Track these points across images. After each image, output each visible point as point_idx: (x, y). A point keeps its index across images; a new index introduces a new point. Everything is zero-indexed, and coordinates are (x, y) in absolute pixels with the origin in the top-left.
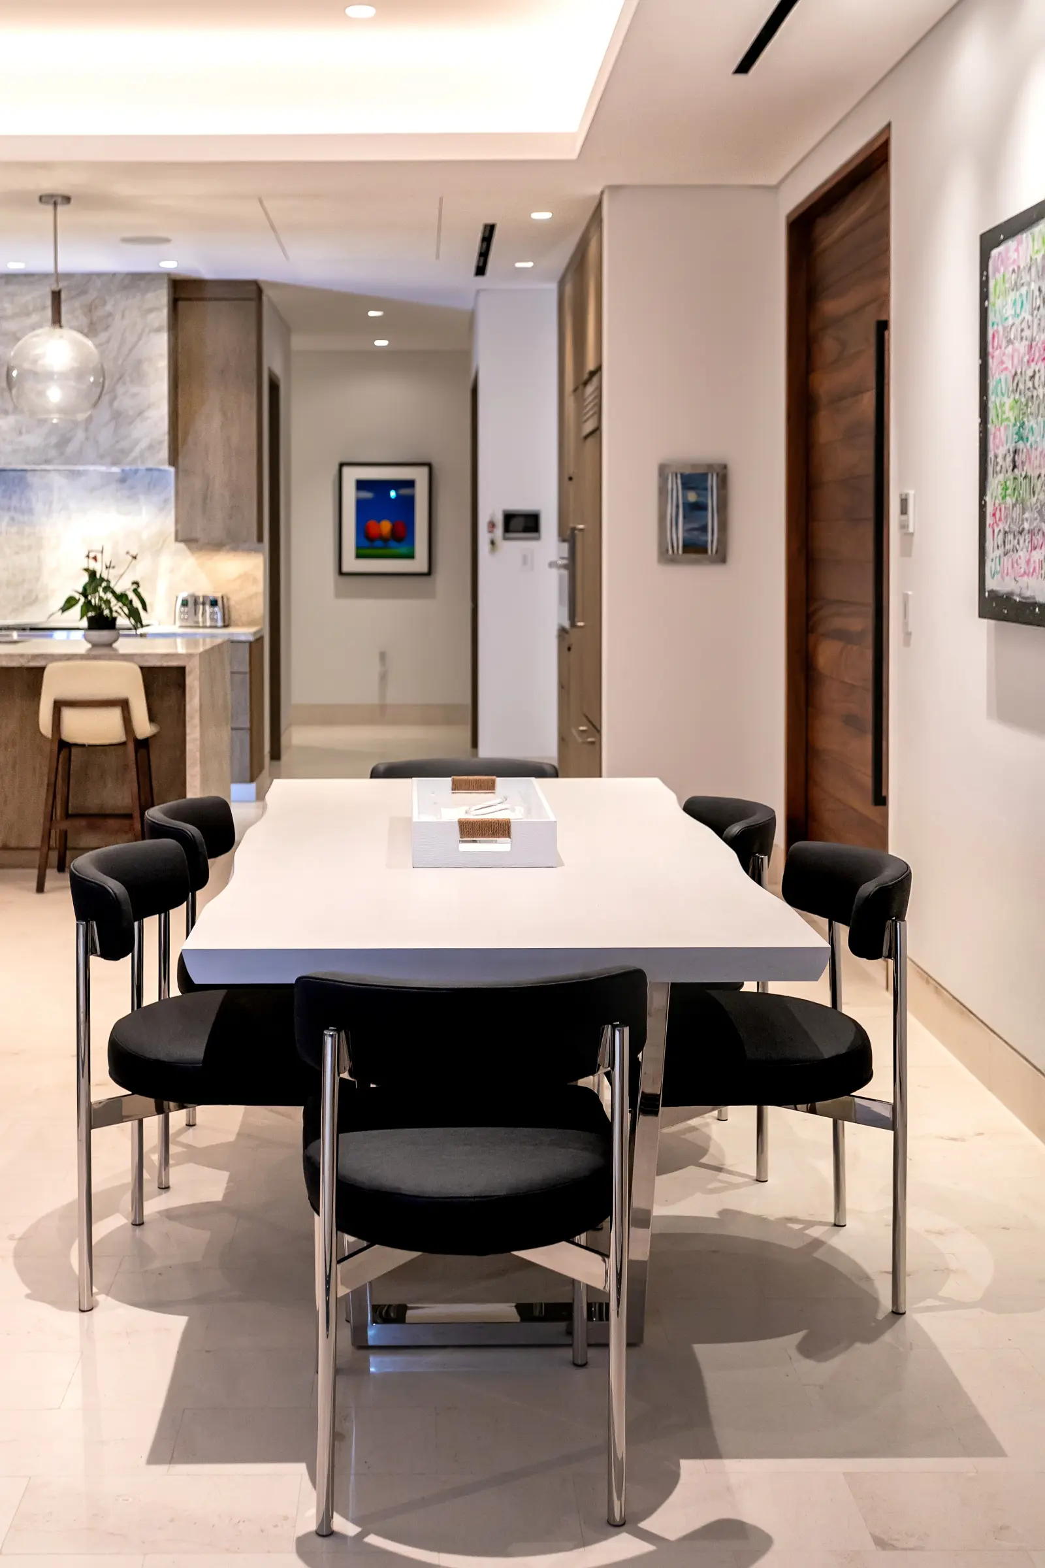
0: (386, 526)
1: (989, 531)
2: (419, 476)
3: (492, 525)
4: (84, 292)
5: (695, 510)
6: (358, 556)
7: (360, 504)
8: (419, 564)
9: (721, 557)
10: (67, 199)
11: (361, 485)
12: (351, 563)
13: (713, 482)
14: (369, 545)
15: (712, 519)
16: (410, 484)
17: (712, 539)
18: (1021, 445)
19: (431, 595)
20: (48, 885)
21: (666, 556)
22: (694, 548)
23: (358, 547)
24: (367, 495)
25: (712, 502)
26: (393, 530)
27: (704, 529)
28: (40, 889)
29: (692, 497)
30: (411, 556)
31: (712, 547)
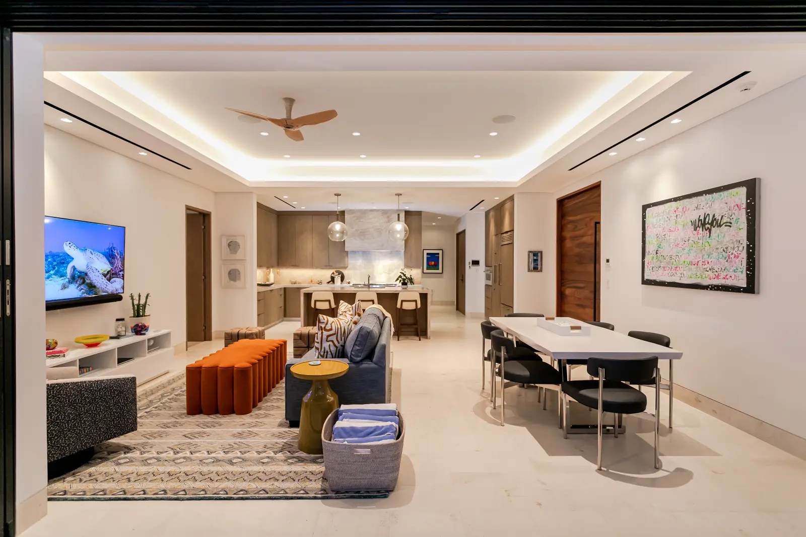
0: (433, 263)
1: (646, 267)
2: (440, 252)
3: (470, 263)
4: (387, 213)
5: (536, 261)
6: (427, 269)
7: (427, 258)
8: (440, 271)
9: (541, 271)
10: (401, 195)
11: (428, 254)
12: (425, 271)
13: (539, 254)
14: (429, 267)
15: (539, 263)
16: (438, 254)
17: (539, 267)
18: (659, 249)
19: (442, 278)
20: (400, 339)
21: (529, 270)
22: (536, 269)
23: (427, 267)
24: (429, 256)
25: (539, 259)
26: (434, 264)
27: (537, 265)
28: (398, 340)
29: (535, 258)
30: (438, 269)
31: (539, 268)
